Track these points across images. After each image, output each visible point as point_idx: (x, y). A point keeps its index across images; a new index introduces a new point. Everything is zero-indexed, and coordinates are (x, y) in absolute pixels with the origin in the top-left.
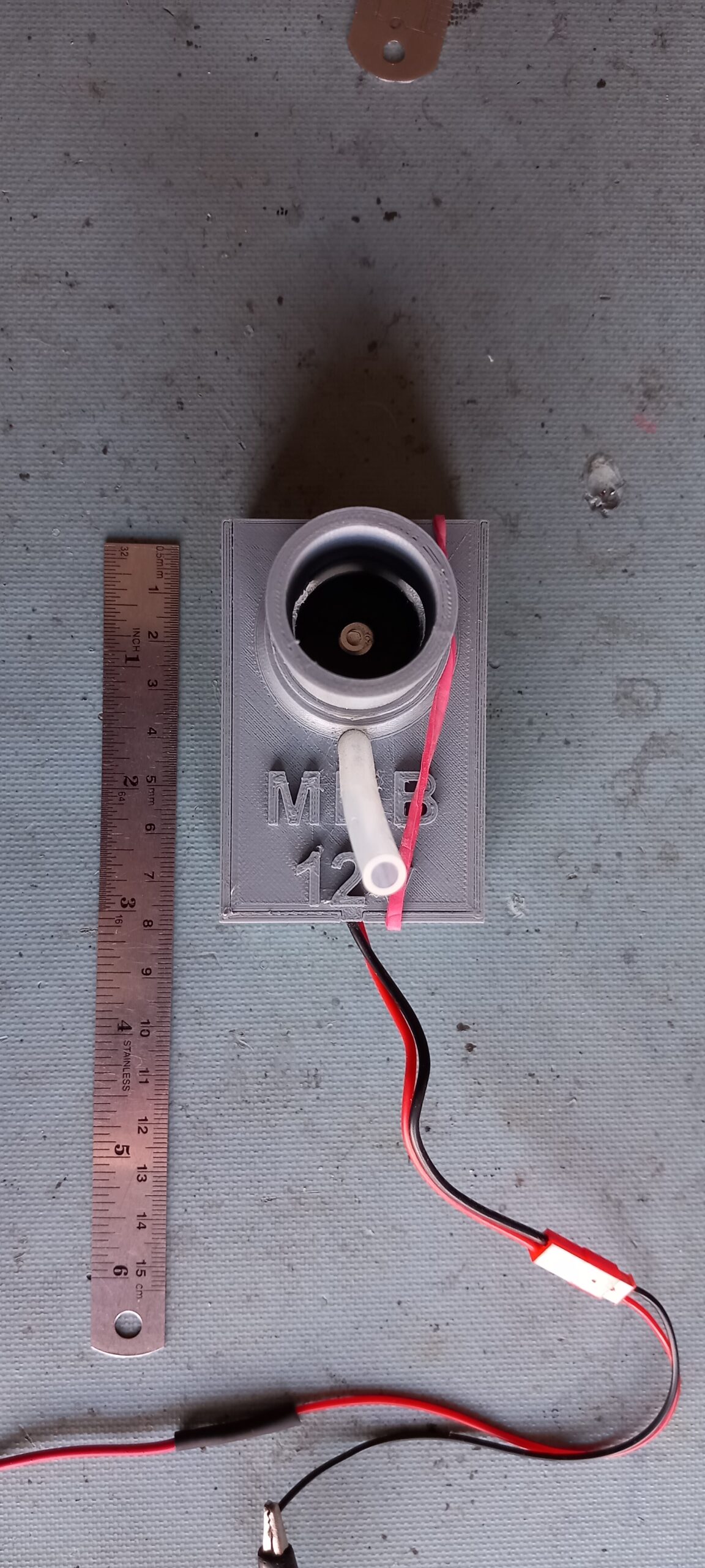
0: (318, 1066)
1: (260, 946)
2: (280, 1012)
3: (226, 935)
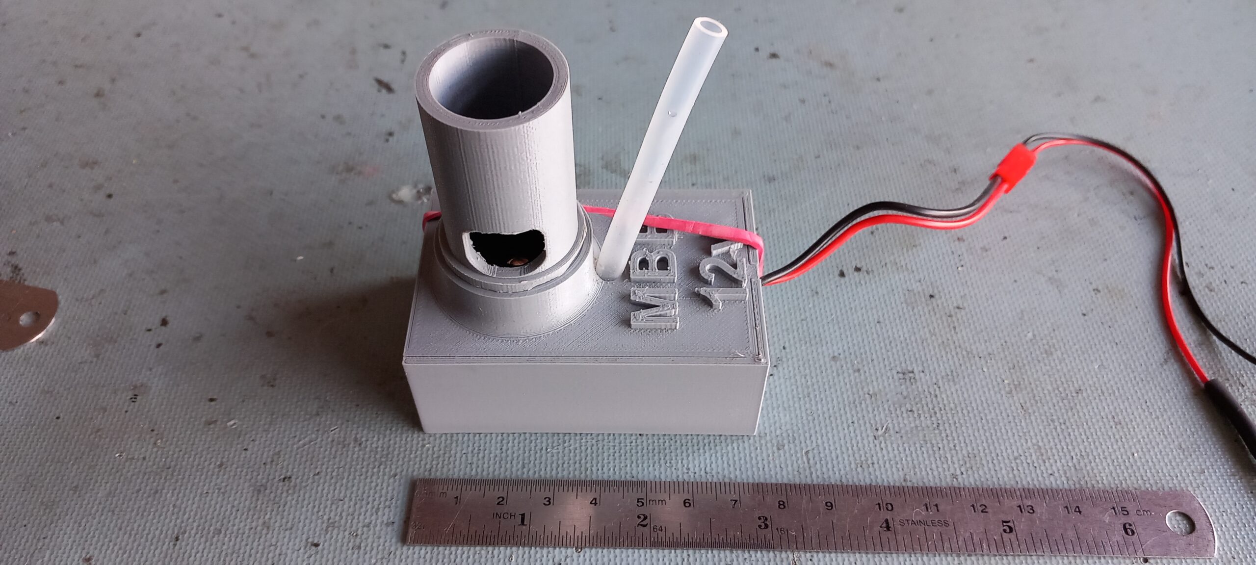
0: (894, 372)
1: (793, 415)
2: (851, 399)
3: (785, 441)
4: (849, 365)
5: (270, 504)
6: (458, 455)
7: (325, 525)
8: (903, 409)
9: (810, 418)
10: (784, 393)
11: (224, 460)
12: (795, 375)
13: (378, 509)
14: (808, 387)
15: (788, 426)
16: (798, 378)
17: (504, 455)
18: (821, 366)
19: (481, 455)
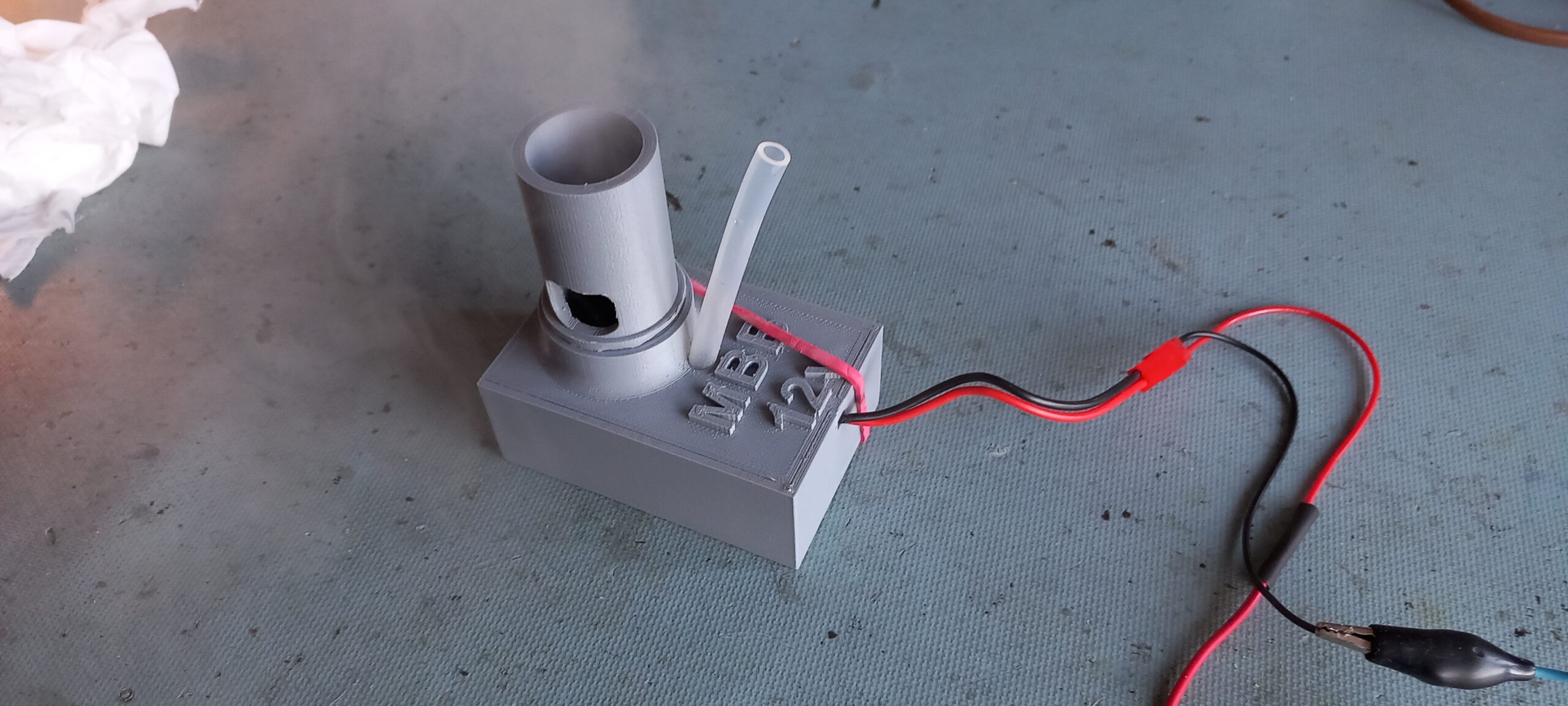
4: (1079, 623)
5: (433, 620)
6: (628, 616)
7: (478, 655)
8: (1125, 688)
9: (1015, 672)
10: (995, 636)
11: (403, 564)
12: (1014, 619)
13: (535, 652)
14: (1024, 636)
15: (988, 675)
16: (1016, 622)
17: (674, 628)
18: (1046, 616)
19: (651, 622)
